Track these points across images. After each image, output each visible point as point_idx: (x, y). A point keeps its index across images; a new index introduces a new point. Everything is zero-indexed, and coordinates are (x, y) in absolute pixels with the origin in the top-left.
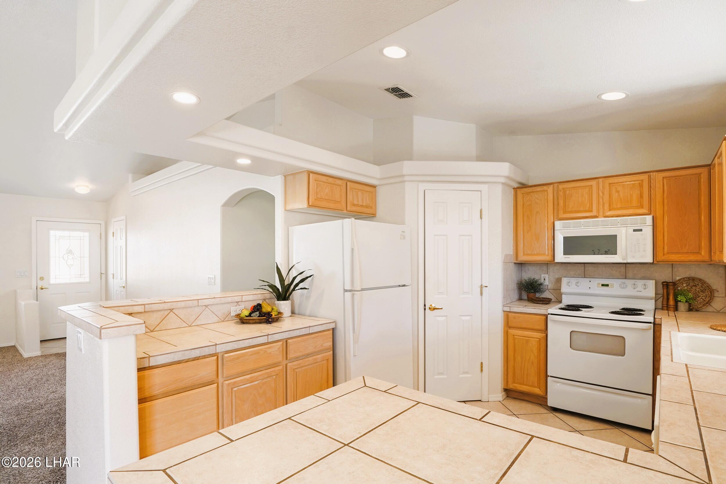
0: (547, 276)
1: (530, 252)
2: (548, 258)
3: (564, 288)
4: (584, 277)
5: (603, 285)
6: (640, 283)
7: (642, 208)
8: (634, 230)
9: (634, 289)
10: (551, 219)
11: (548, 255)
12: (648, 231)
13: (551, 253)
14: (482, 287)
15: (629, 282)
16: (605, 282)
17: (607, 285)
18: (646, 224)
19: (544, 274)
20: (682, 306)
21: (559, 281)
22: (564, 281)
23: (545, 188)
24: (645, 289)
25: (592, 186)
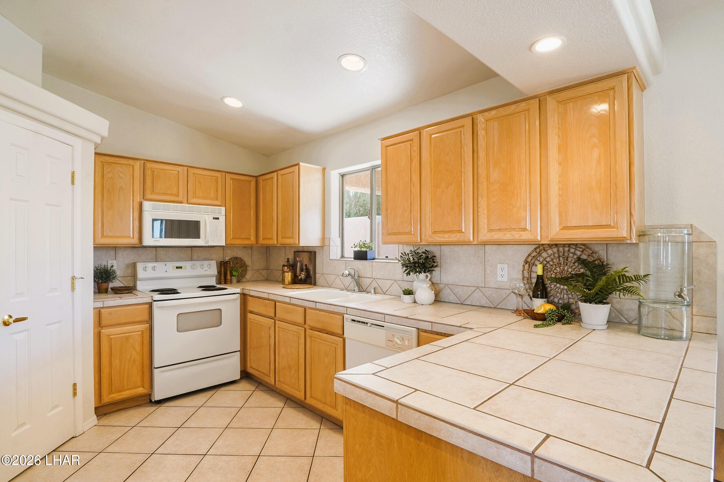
0: (115, 263)
1: (111, 234)
2: (135, 241)
3: (141, 274)
4: (156, 261)
5: (177, 268)
6: (206, 263)
7: (217, 200)
8: (214, 218)
9: (203, 268)
10: (138, 199)
11: (133, 238)
12: (222, 219)
13: (136, 235)
14: (73, 278)
15: (198, 263)
16: (179, 264)
17: (181, 268)
18: (221, 214)
19: (112, 260)
20: (234, 279)
21: (134, 266)
22: (140, 267)
23: (131, 162)
24: (210, 268)
25: (178, 172)
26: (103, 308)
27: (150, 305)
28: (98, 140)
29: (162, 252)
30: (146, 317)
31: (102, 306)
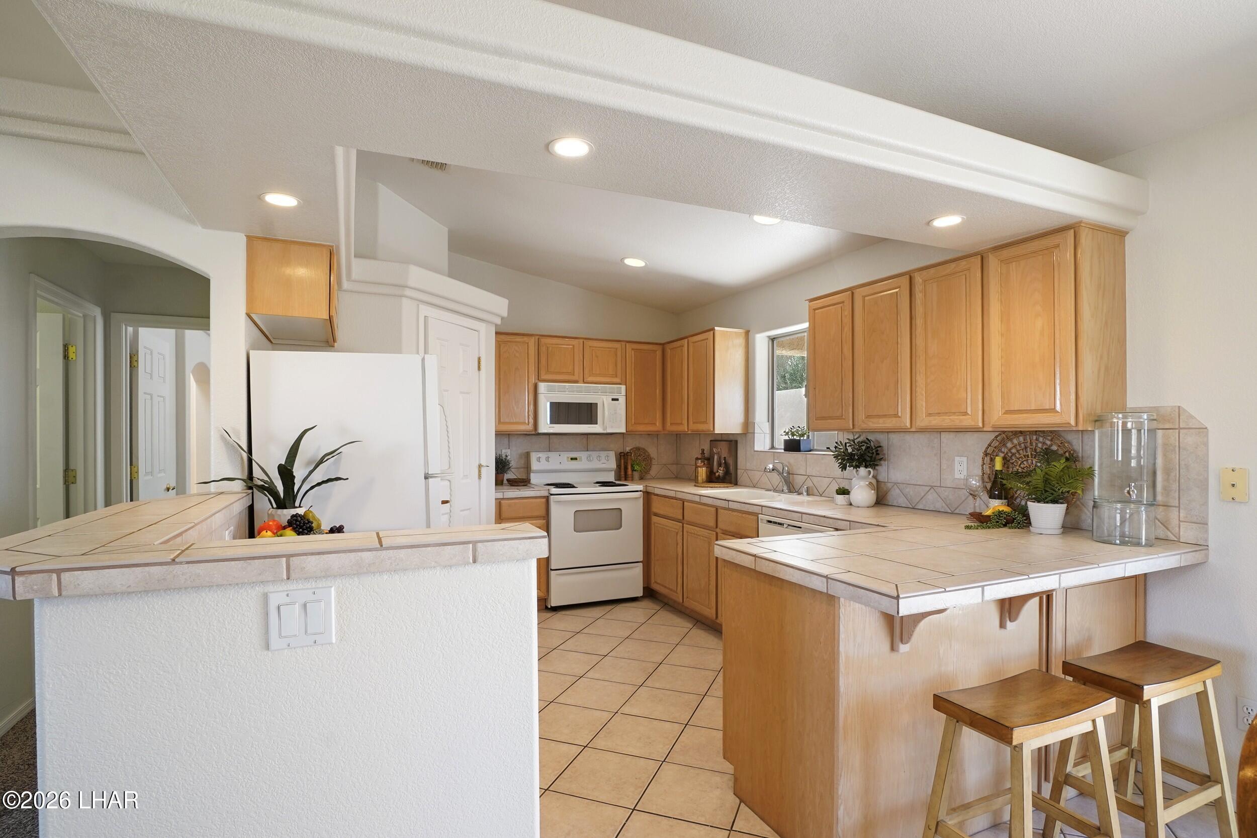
0: (508, 452)
1: (507, 420)
2: (530, 427)
3: (535, 465)
4: (549, 451)
5: (572, 459)
6: (603, 454)
7: (616, 377)
8: (613, 400)
9: (600, 461)
10: (533, 380)
11: (528, 424)
12: (622, 400)
13: (531, 421)
14: (480, 466)
15: (594, 454)
16: (574, 455)
17: (576, 459)
18: (621, 393)
19: (506, 449)
20: (636, 475)
21: (527, 456)
22: (534, 456)
23: (526, 339)
24: (608, 460)
25: (573, 345)
26: (503, 499)
27: (547, 499)
28: (498, 321)
29: (554, 439)
30: (542, 512)
31: (502, 497)
